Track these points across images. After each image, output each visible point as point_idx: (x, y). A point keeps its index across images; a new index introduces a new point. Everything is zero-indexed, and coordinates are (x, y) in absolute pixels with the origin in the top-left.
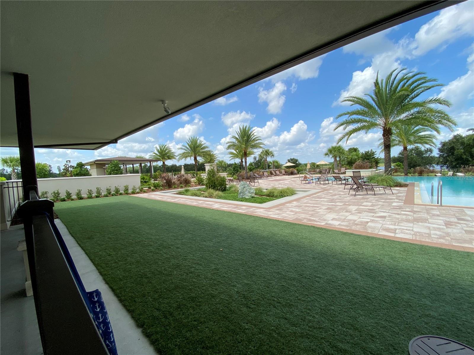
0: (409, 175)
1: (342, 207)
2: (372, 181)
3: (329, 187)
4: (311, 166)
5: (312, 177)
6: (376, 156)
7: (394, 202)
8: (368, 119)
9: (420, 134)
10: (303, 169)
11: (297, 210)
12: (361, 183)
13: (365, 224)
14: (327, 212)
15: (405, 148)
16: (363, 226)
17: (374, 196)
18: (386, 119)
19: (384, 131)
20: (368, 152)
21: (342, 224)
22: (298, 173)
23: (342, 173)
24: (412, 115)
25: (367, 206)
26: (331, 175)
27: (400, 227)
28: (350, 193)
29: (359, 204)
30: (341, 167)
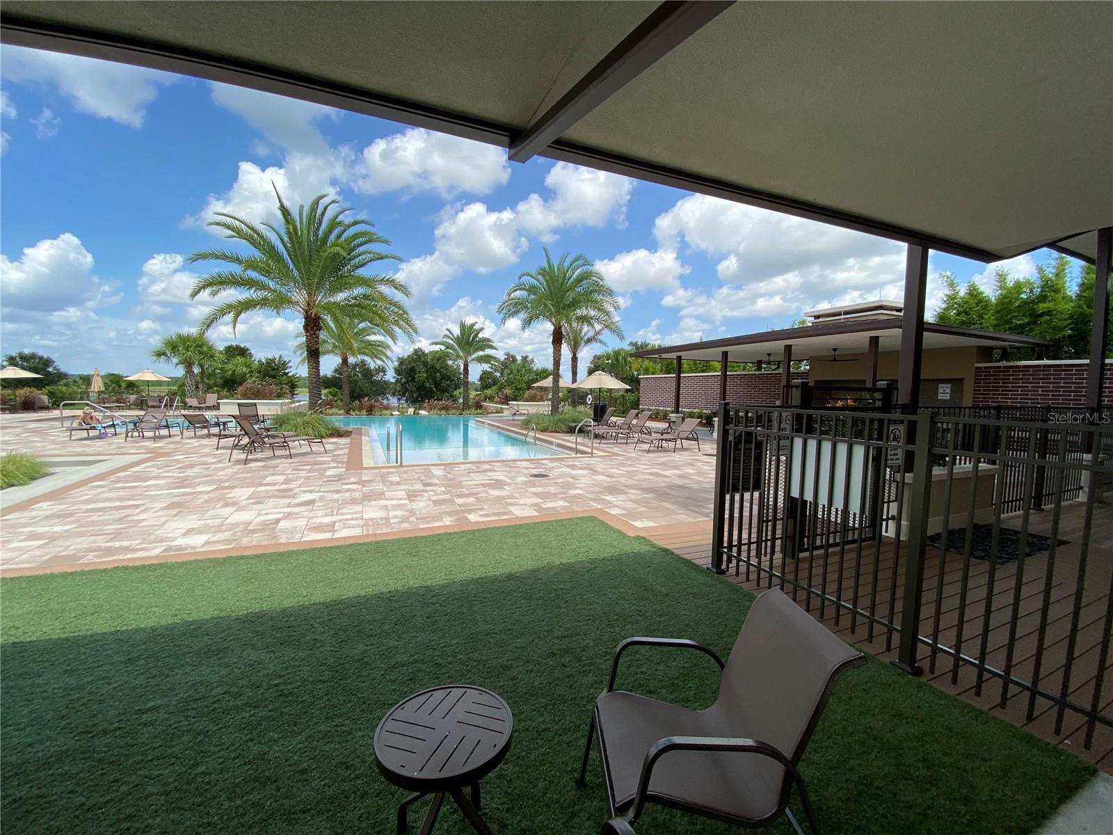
0: (352, 412)
1: (211, 495)
2: (284, 427)
3: (172, 446)
4: (105, 384)
5: (112, 417)
6: (292, 372)
7: (329, 468)
8: (272, 285)
9: (368, 337)
10: (76, 393)
11: (57, 529)
12: (258, 431)
13: (270, 526)
14: (166, 516)
15: (345, 361)
16: (268, 533)
17: (289, 460)
18: (309, 294)
19: (306, 318)
20: (273, 360)
21: (215, 539)
22: (56, 405)
23: (208, 408)
24: (355, 298)
25: (275, 484)
26: (177, 413)
27: (341, 517)
28: (233, 457)
29: (257, 481)
30: (206, 392)
